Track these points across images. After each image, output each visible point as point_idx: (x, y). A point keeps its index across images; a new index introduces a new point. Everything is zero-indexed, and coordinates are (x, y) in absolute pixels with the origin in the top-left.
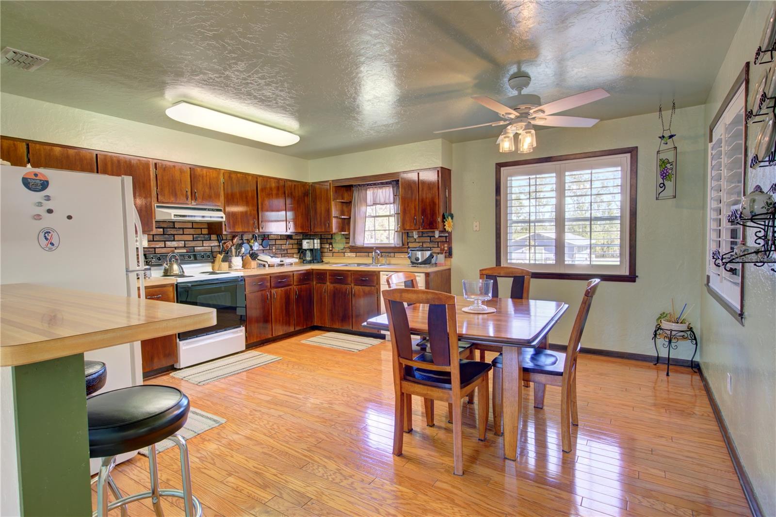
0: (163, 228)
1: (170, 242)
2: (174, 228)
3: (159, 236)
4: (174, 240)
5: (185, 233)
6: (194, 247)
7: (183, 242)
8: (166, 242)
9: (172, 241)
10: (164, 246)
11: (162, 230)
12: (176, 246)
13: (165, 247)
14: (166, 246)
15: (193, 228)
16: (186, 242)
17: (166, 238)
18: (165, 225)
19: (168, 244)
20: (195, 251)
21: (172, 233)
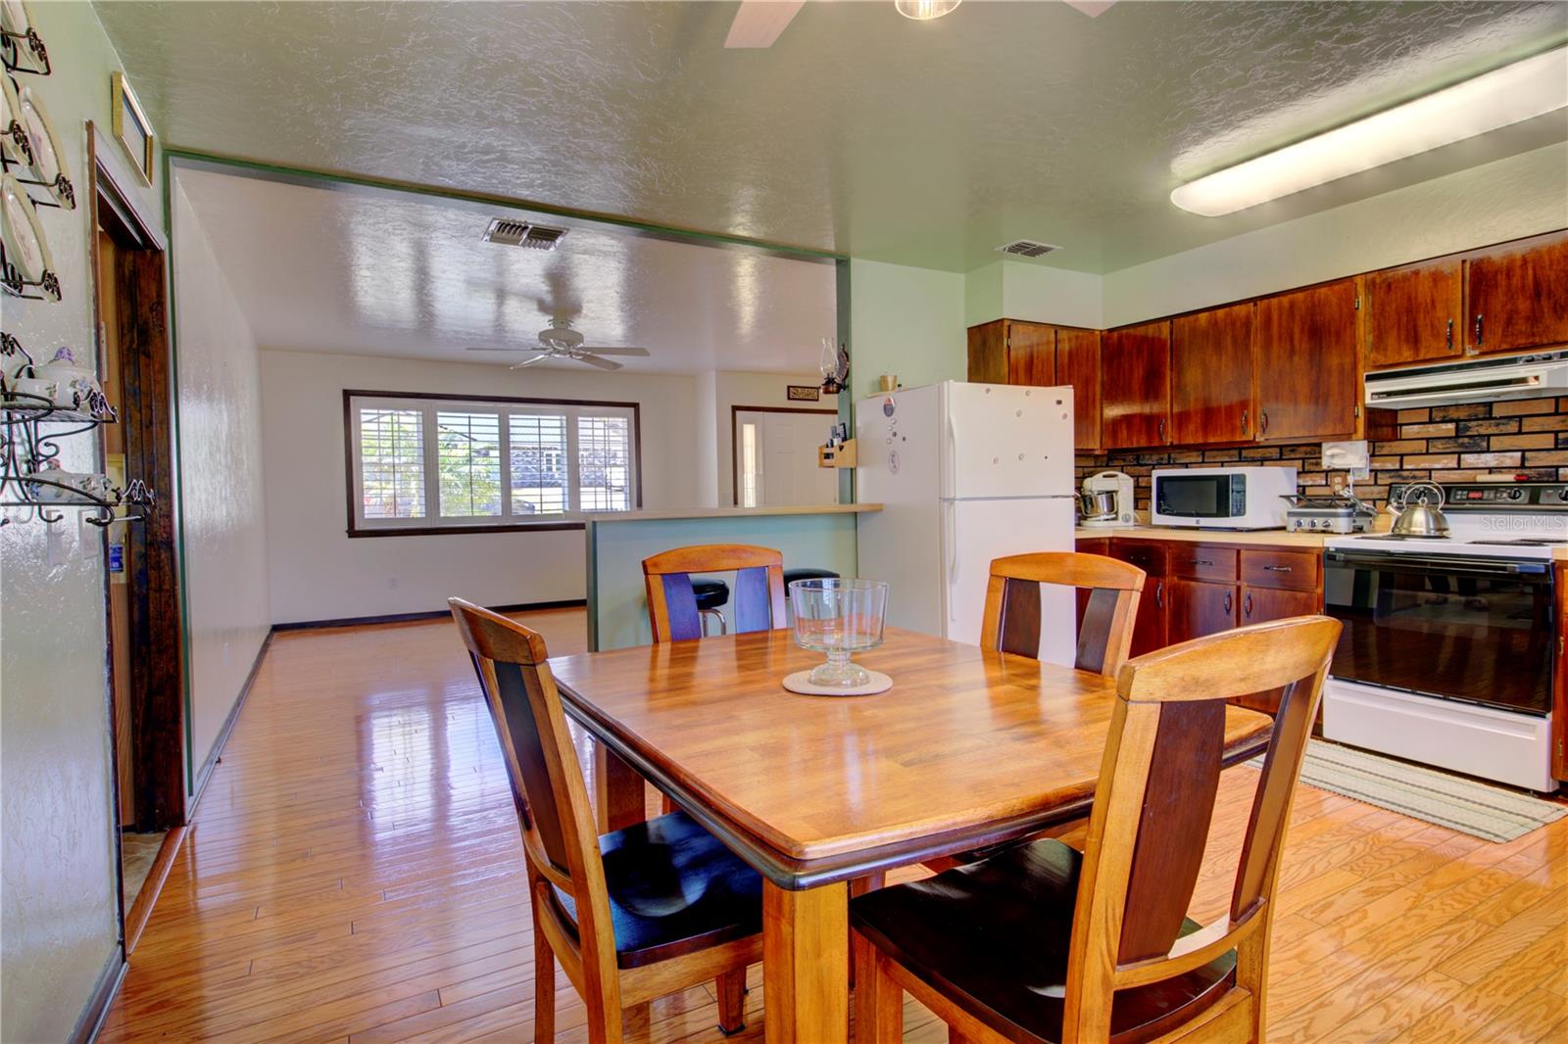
0: (1457, 421)
1: (1476, 455)
2: (1491, 418)
3: (1444, 441)
4: (1488, 451)
5: (1524, 430)
6: (1557, 467)
7: (1519, 454)
8: (1463, 456)
9: (1483, 452)
10: (1456, 466)
11: (1451, 426)
12: (1493, 464)
13: (1459, 468)
14: (1462, 467)
15: (1556, 413)
16: (1527, 454)
17: (1462, 445)
18: (1462, 414)
19: (1469, 459)
20: (1561, 479)
21: (1482, 431)
